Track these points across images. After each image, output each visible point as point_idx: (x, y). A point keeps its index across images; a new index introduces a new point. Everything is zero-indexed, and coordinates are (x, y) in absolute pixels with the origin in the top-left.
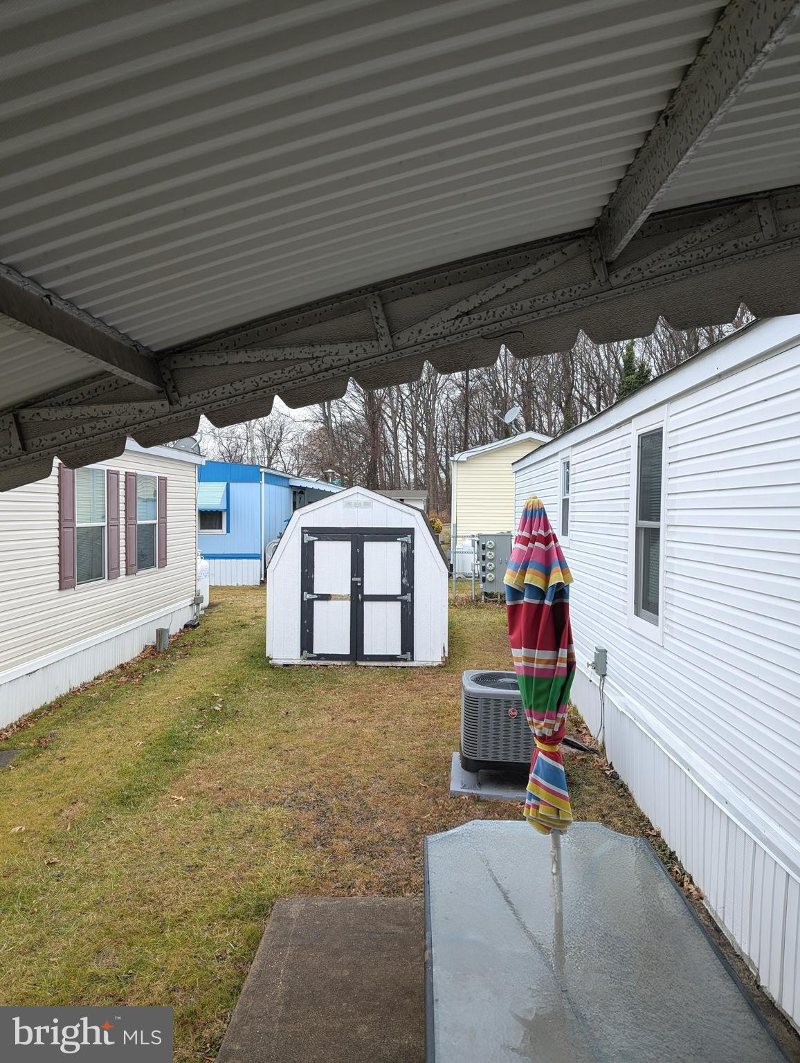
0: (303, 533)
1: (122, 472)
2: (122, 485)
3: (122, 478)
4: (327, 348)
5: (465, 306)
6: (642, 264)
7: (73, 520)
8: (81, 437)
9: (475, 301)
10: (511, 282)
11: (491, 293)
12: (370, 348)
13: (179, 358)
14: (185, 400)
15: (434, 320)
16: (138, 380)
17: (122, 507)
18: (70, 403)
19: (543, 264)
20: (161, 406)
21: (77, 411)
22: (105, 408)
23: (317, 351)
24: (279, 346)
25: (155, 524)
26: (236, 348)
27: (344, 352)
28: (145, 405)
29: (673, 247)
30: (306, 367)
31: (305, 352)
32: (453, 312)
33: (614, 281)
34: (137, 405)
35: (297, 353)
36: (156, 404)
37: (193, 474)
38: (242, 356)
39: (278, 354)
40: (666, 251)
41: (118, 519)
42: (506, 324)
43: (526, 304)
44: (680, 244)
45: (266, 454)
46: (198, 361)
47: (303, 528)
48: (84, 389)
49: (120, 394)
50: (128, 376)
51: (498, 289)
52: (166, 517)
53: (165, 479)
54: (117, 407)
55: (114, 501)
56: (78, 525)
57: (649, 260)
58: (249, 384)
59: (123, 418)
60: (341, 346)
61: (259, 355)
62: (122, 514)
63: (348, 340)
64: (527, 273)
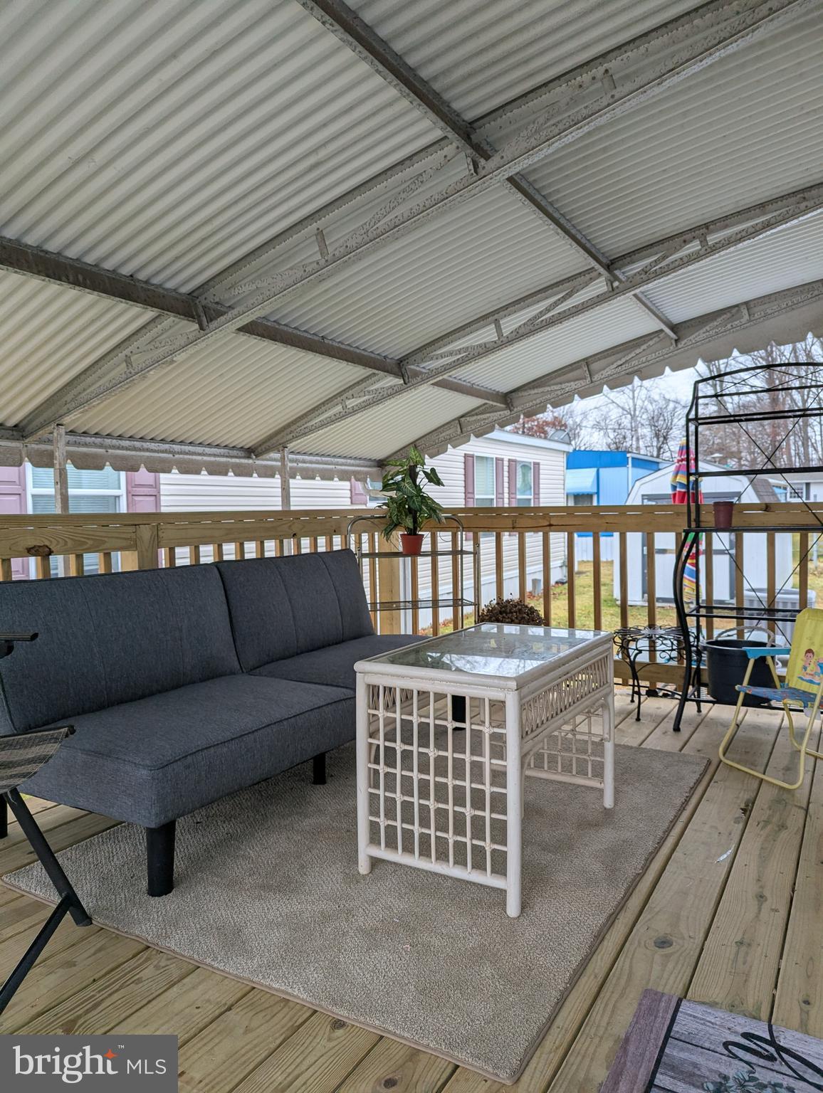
0: (643, 499)
1: (506, 459)
2: (506, 469)
3: (506, 463)
4: (567, 384)
5: (619, 363)
6: (691, 338)
7: (473, 493)
8: (480, 426)
9: (623, 360)
10: (638, 351)
11: (630, 356)
12: (582, 383)
13: (513, 394)
14: (515, 410)
15: (607, 369)
16: (498, 405)
17: (506, 485)
18: (477, 414)
19: (651, 343)
20: (507, 412)
21: (479, 417)
22: (488, 415)
23: (563, 386)
24: (549, 386)
25: (530, 499)
26: (534, 388)
27: (573, 385)
28: (501, 413)
29: (704, 330)
30: (559, 393)
31: (558, 387)
32: (615, 365)
33: (680, 346)
34: (499, 413)
35: (556, 387)
36: (505, 412)
37: (562, 460)
38: (536, 391)
39: (549, 389)
40: (701, 331)
41: (503, 493)
42: (636, 368)
43: (644, 359)
44: (708, 328)
45: (655, 444)
46: (520, 394)
47: (643, 495)
48: (481, 409)
49: (493, 410)
50: (495, 404)
51: (633, 354)
52: (539, 494)
53: (538, 464)
54: (492, 414)
55: (500, 479)
56: (476, 497)
57: (694, 336)
58: (538, 401)
59: (495, 418)
60: (572, 383)
61: (541, 390)
62: (506, 490)
63: (575, 381)
64: (644, 347)
